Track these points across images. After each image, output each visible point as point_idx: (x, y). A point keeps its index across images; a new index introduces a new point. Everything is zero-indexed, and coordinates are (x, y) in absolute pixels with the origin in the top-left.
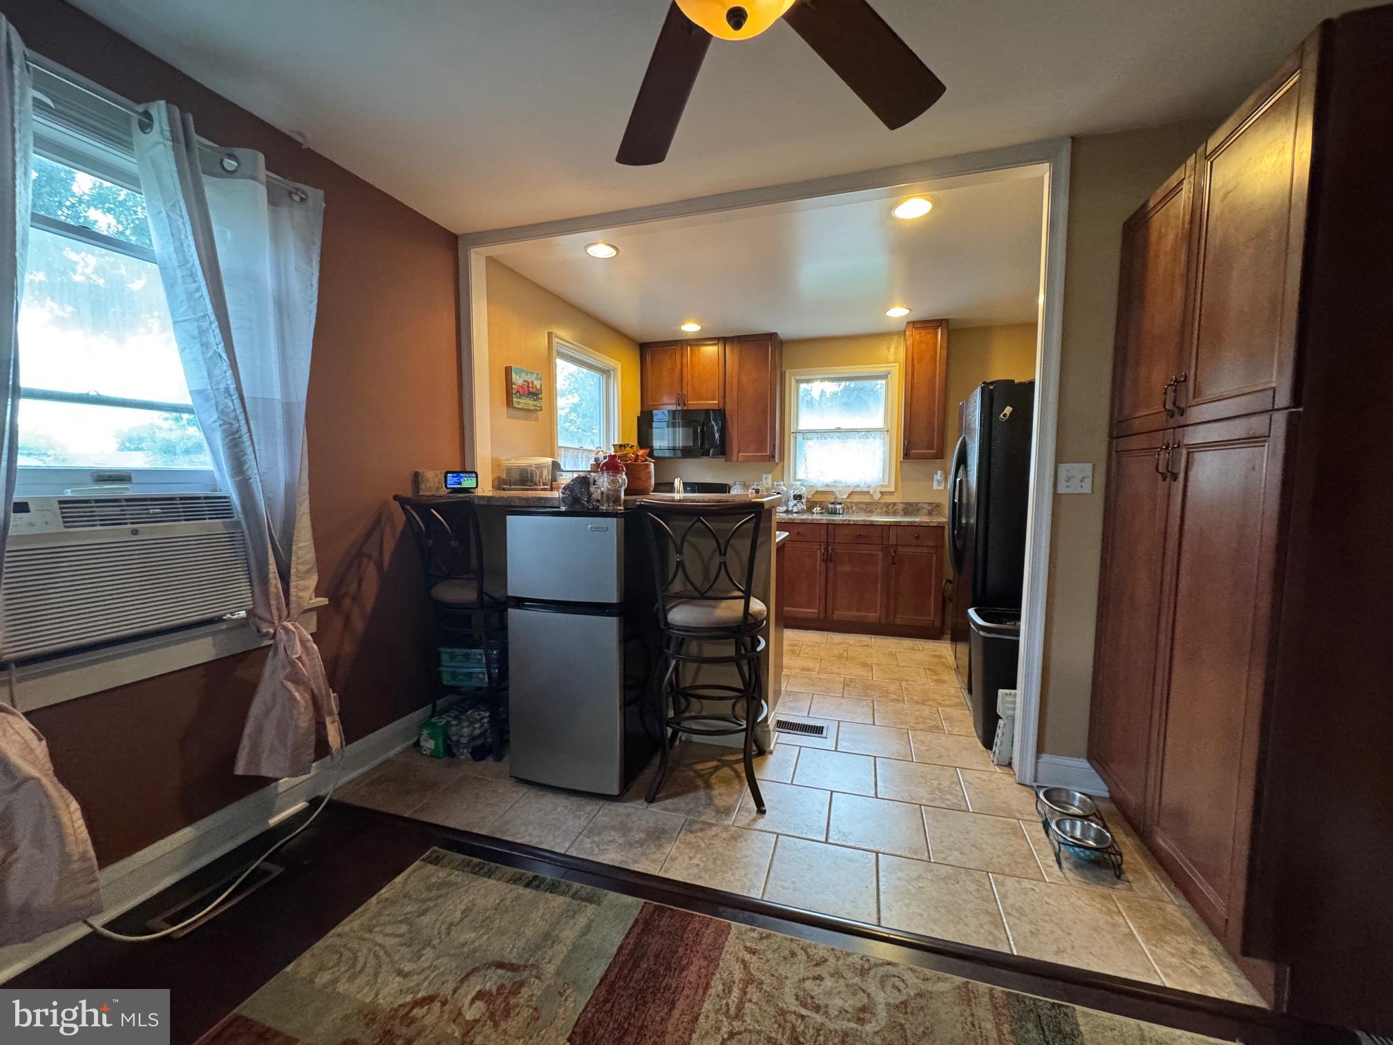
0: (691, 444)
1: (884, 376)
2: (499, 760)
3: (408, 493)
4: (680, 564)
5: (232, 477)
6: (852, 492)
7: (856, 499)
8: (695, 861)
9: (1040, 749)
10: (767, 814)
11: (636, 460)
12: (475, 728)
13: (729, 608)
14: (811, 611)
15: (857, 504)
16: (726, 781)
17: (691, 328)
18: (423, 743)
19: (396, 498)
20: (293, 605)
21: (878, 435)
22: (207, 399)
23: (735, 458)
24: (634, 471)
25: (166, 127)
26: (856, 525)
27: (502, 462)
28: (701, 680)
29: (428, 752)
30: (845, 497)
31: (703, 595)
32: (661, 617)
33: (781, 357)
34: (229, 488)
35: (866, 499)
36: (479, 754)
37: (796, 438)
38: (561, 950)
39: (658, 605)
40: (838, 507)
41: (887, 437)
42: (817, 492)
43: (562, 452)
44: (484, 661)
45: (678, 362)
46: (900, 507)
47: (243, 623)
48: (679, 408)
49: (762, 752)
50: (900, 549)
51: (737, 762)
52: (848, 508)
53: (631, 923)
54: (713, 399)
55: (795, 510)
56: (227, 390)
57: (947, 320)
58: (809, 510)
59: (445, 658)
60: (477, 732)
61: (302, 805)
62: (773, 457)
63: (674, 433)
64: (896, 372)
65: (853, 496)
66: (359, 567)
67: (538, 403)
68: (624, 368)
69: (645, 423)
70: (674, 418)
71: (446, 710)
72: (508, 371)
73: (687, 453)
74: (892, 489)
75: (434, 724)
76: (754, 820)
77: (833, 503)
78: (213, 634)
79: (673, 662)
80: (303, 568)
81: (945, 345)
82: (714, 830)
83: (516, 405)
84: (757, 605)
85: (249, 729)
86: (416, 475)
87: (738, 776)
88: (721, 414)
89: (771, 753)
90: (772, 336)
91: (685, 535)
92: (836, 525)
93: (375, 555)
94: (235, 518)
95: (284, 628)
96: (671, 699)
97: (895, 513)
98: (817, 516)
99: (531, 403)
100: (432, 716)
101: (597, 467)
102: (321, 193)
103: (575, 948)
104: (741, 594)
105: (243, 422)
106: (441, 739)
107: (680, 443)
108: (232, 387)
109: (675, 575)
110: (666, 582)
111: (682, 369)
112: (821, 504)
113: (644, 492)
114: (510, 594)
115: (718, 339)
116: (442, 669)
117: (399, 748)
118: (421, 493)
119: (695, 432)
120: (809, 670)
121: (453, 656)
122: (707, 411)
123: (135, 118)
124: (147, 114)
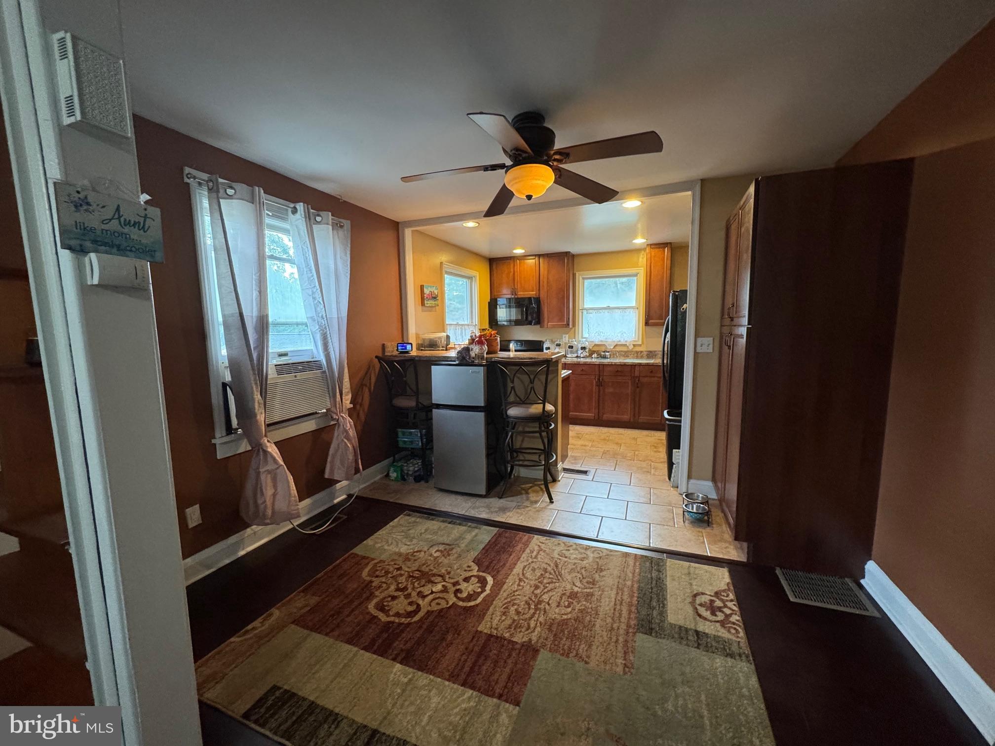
0: (520, 318)
1: (636, 275)
2: (427, 482)
3: (380, 355)
4: (513, 388)
5: (324, 352)
6: (616, 345)
7: (618, 349)
8: (520, 518)
9: (689, 477)
10: (554, 504)
11: (491, 337)
12: (415, 467)
13: (536, 408)
14: (590, 415)
15: (619, 352)
16: (537, 492)
17: (519, 251)
18: (391, 474)
19: (376, 357)
20: (344, 407)
21: (632, 310)
22: (314, 320)
23: (546, 326)
24: (490, 342)
25: (303, 213)
26: (616, 365)
27: (420, 336)
28: (525, 445)
29: (393, 478)
30: (612, 348)
31: (524, 402)
32: (504, 413)
33: (573, 265)
34: (322, 358)
35: (625, 349)
36: (418, 479)
37: (583, 313)
38: (466, 541)
39: (503, 407)
40: (607, 354)
41: (637, 311)
42: (596, 345)
43: (448, 327)
44: (419, 435)
45: (512, 270)
46: (645, 353)
47: (325, 414)
48: (513, 297)
49: (555, 480)
50: (641, 378)
51: (542, 484)
52: (613, 354)
53: (493, 534)
54: (533, 291)
55: (582, 356)
56: (322, 316)
57: (670, 243)
58: (590, 356)
59: (400, 434)
60: (416, 469)
61: (344, 497)
62: (568, 325)
63: (510, 311)
64: (642, 272)
65: (616, 347)
66: (362, 390)
67: (436, 302)
68: (480, 275)
69: (493, 306)
70: (510, 303)
71: (400, 460)
72: (422, 287)
73: (518, 323)
74: (640, 343)
75: (396, 466)
76: (548, 505)
77: (604, 352)
78: (315, 418)
79: (510, 433)
80: (347, 390)
81: (669, 258)
82: (529, 508)
83: (426, 305)
84: (549, 407)
85: (329, 459)
86: (383, 345)
87: (542, 489)
88: (538, 300)
89: (559, 481)
90: (567, 254)
91: (515, 374)
92: (604, 365)
93: (368, 385)
94: (324, 370)
95: (342, 417)
96: (509, 453)
97: (642, 357)
98: (595, 360)
99: (433, 303)
100: (393, 462)
101: (472, 341)
102: (349, 222)
103: (472, 540)
104: (541, 402)
105: (328, 329)
106: (399, 473)
107: (514, 318)
108: (324, 315)
109: (511, 393)
110: (506, 396)
111: (514, 274)
112: (598, 353)
113: (495, 352)
114: (433, 402)
115: (535, 255)
116: (399, 439)
117: (379, 477)
118: (386, 354)
119: (522, 311)
120: (585, 446)
121: (404, 434)
122: (530, 298)
123: (290, 210)
124: (295, 208)
